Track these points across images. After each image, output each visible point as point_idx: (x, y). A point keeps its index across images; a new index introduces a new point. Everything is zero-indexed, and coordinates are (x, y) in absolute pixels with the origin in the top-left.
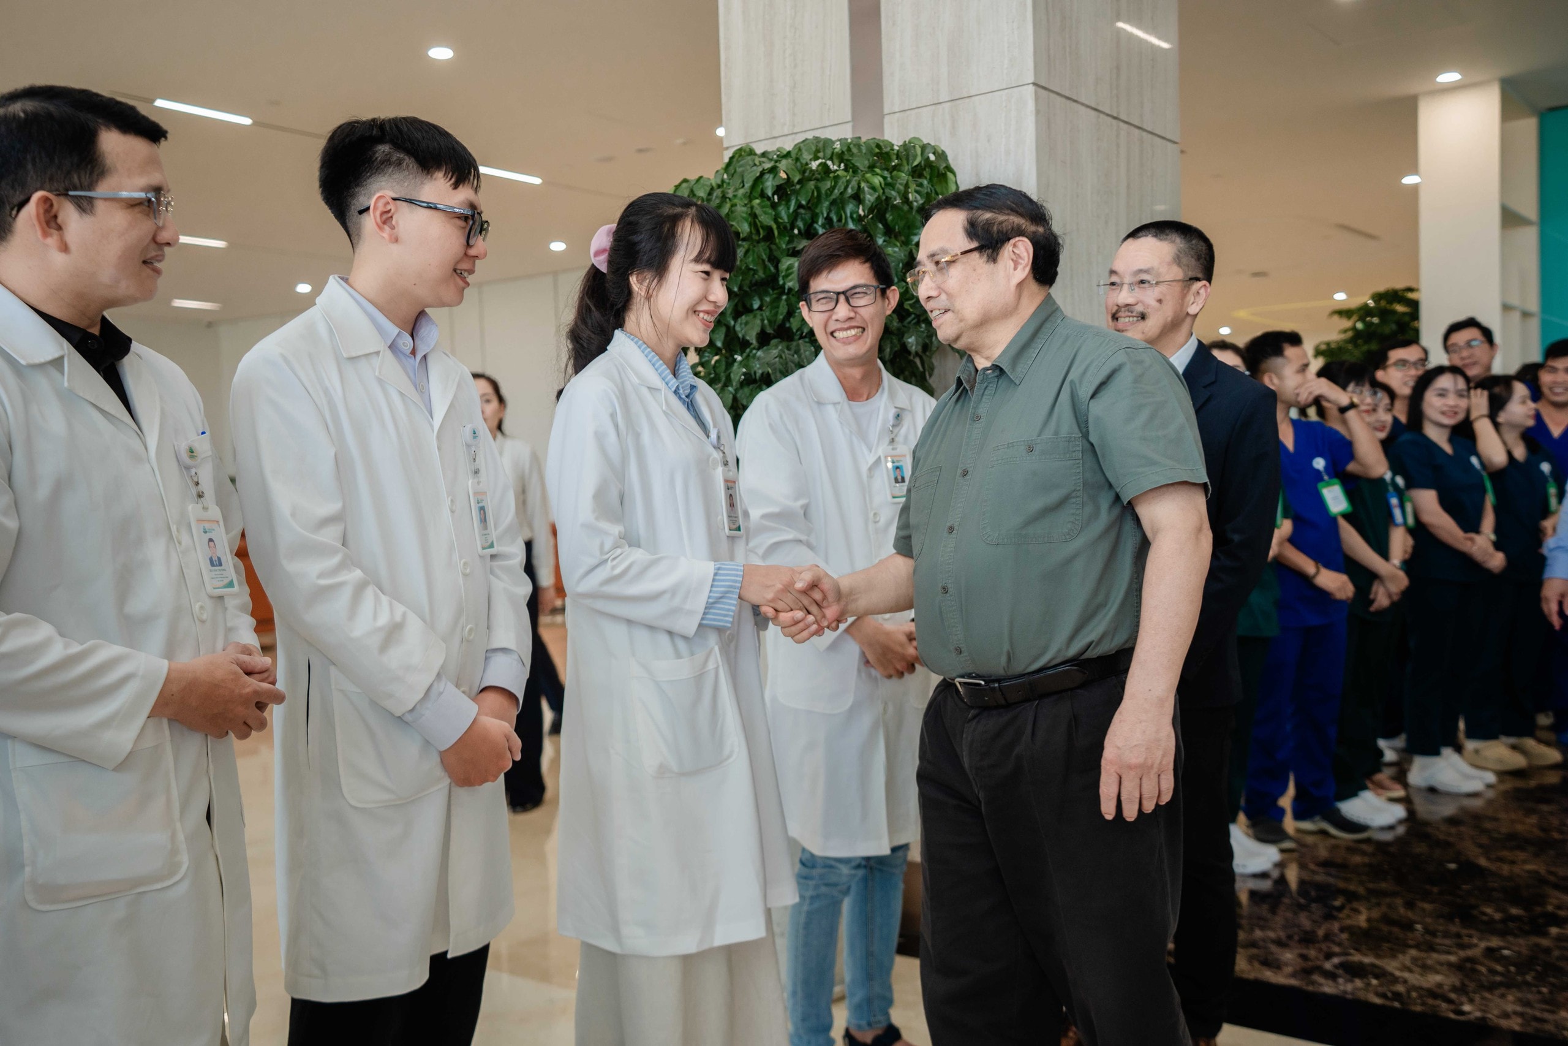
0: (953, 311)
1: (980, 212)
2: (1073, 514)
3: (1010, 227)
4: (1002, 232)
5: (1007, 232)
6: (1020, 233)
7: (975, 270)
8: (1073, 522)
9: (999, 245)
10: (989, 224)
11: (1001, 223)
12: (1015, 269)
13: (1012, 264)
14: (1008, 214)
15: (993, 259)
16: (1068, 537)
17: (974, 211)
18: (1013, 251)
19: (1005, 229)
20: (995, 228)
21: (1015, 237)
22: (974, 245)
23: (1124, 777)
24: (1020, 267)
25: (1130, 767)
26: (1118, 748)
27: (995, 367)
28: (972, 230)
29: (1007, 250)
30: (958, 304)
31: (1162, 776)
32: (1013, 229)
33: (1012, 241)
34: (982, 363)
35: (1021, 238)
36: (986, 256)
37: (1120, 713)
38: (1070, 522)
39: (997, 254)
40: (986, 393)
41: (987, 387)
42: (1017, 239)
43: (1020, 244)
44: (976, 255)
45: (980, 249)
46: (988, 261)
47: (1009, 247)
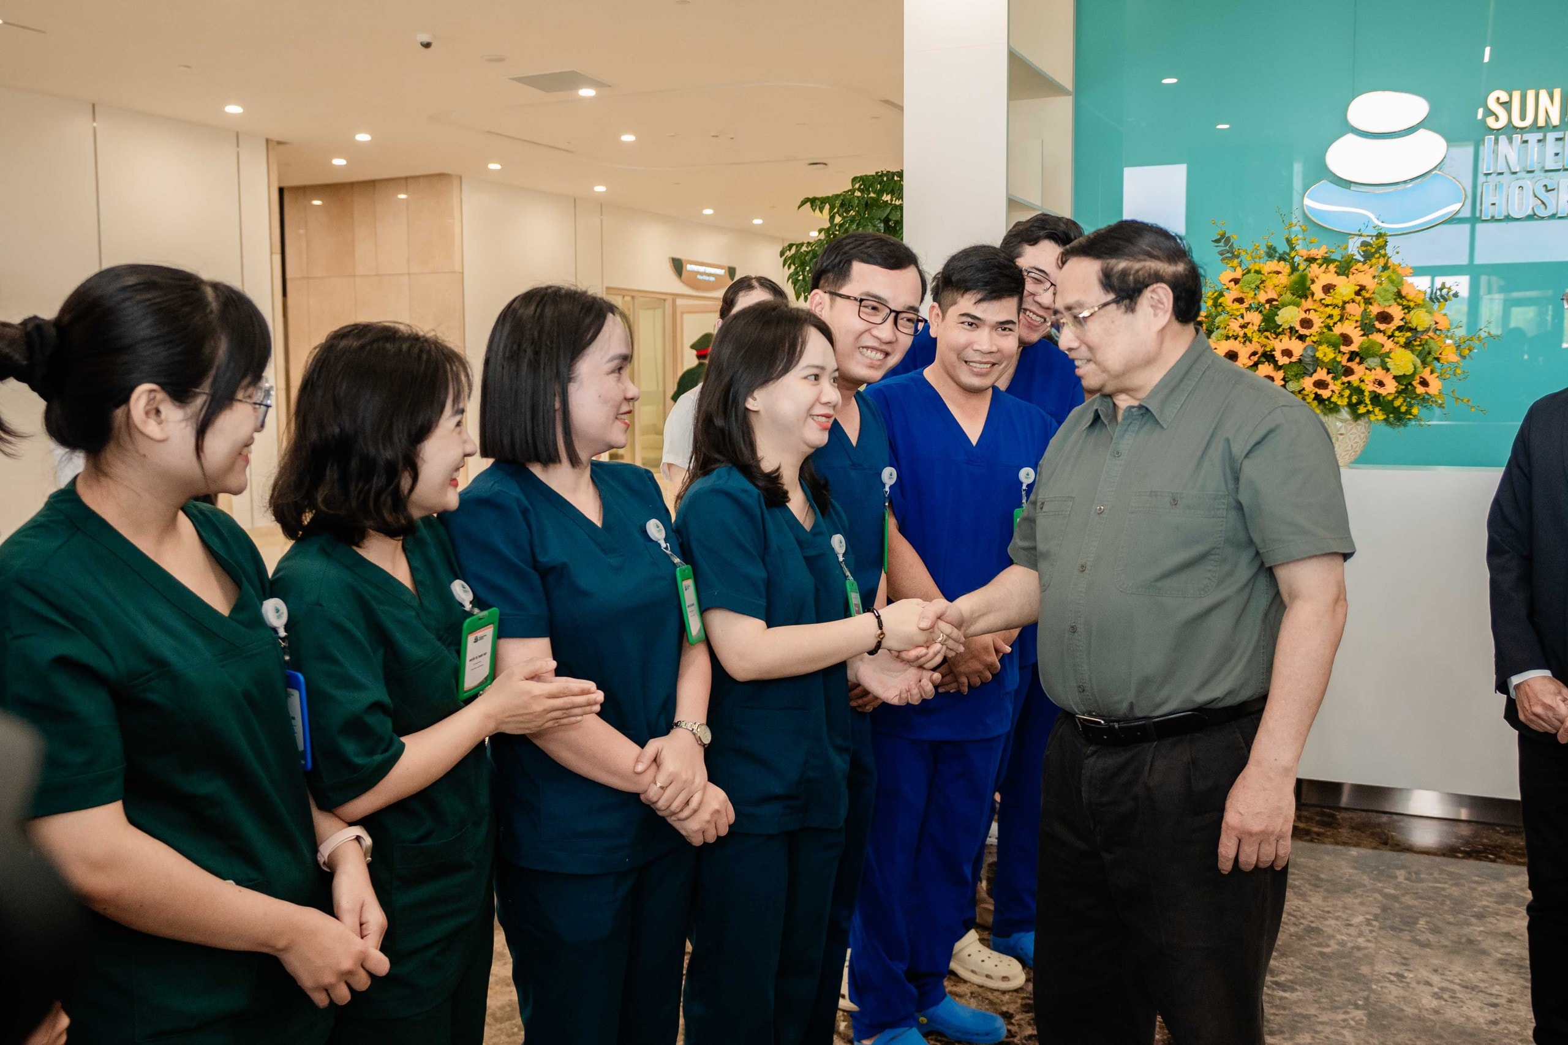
0: (1095, 363)
1: (1113, 262)
2: (1210, 571)
3: (1146, 275)
4: (1139, 281)
5: (1144, 279)
6: (1157, 278)
7: (1113, 322)
8: (1209, 579)
9: (1136, 294)
10: (1124, 273)
11: (1137, 271)
12: (1155, 315)
13: (1151, 310)
14: (1145, 260)
15: (1131, 309)
16: (1202, 593)
17: (1108, 261)
18: (1152, 298)
19: (1141, 277)
20: (1131, 278)
21: (1152, 284)
22: (1111, 296)
23: (1243, 841)
24: (1161, 313)
25: (1251, 834)
26: (1241, 814)
27: (1141, 407)
28: (1108, 281)
29: (1147, 298)
30: (1100, 356)
31: (1281, 842)
32: (1150, 275)
33: (1150, 288)
34: (1123, 402)
35: (1159, 285)
36: (1123, 307)
37: (1244, 778)
38: (1206, 578)
39: (1136, 303)
40: (1129, 429)
41: (1131, 423)
42: (1155, 286)
43: (1160, 291)
44: (1113, 307)
45: (1116, 301)
46: (1126, 312)
47: (1147, 293)
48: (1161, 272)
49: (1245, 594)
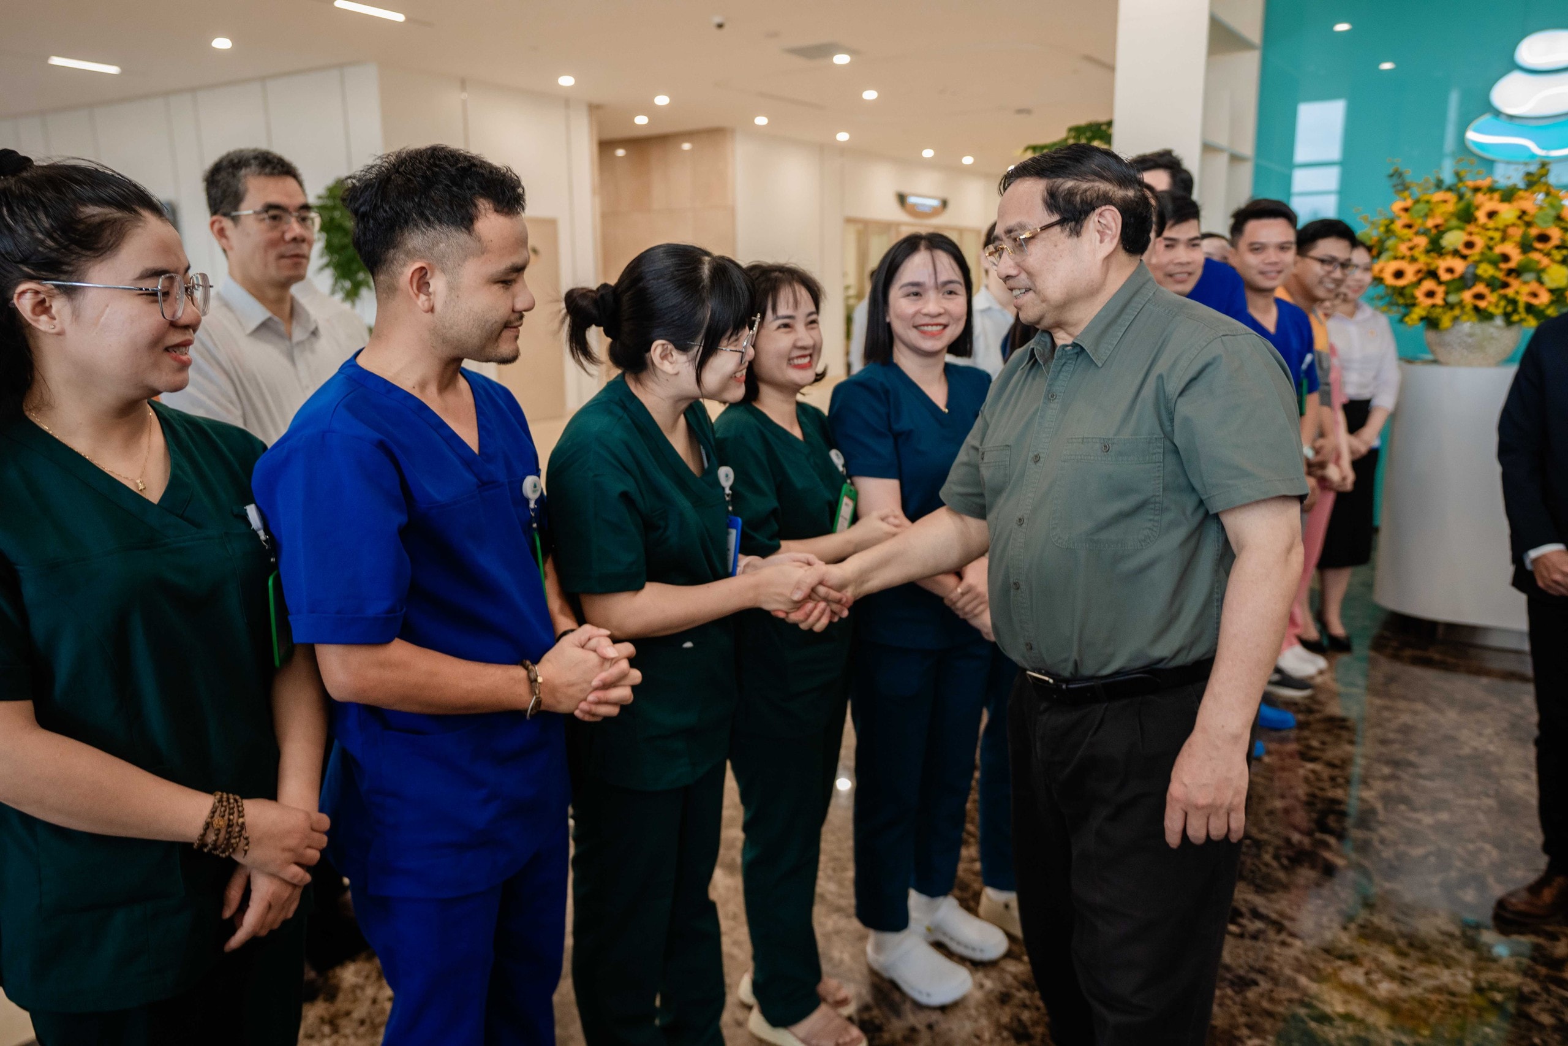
0: (1035, 292)
1: (1060, 181)
2: (1150, 520)
3: (1095, 195)
4: (1086, 202)
5: (1091, 201)
6: (1106, 200)
7: (1056, 246)
8: (1150, 529)
9: (1083, 217)
10: (1071, 193)
11: (1085, 191)
12: (1101, 241)
13: (1098, 236)
14: (1093, 181)
15: (1077, 233)
16: (1143, 544)
17: (1054, 180)
18: (1099, 222)
19: (1089, 198)
20: (1078, 198)
21: (1100, 206)
22: (1056, 218)
23: (1189, 814)
24: (1107, 239)
25: (1197, 808)
26: (1185, 786)
27: (1075, 345)
28: (1052, 201)
29: (1092, 222)
30: (1040, 284)
31: (1233, 815)
32: (1098, 197)
33: (1098, 211)
34: (1062, 338)
35: (1107, 207)
36: (1068, 230)
37: (1190, 745)
38: (1146, 528)
39: (1081, 227)
40: (1063, 369)
41: (1065, 363)
42: (1103, 208)
43: (1107, 214)
44: (1057, 228)
45: (1061, 223)
46: (1071, 235)
47: (1094, 217)
48: (1111, 193)
49: (1192, 543)
